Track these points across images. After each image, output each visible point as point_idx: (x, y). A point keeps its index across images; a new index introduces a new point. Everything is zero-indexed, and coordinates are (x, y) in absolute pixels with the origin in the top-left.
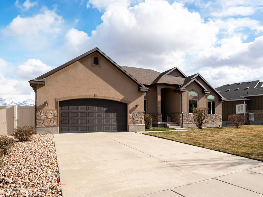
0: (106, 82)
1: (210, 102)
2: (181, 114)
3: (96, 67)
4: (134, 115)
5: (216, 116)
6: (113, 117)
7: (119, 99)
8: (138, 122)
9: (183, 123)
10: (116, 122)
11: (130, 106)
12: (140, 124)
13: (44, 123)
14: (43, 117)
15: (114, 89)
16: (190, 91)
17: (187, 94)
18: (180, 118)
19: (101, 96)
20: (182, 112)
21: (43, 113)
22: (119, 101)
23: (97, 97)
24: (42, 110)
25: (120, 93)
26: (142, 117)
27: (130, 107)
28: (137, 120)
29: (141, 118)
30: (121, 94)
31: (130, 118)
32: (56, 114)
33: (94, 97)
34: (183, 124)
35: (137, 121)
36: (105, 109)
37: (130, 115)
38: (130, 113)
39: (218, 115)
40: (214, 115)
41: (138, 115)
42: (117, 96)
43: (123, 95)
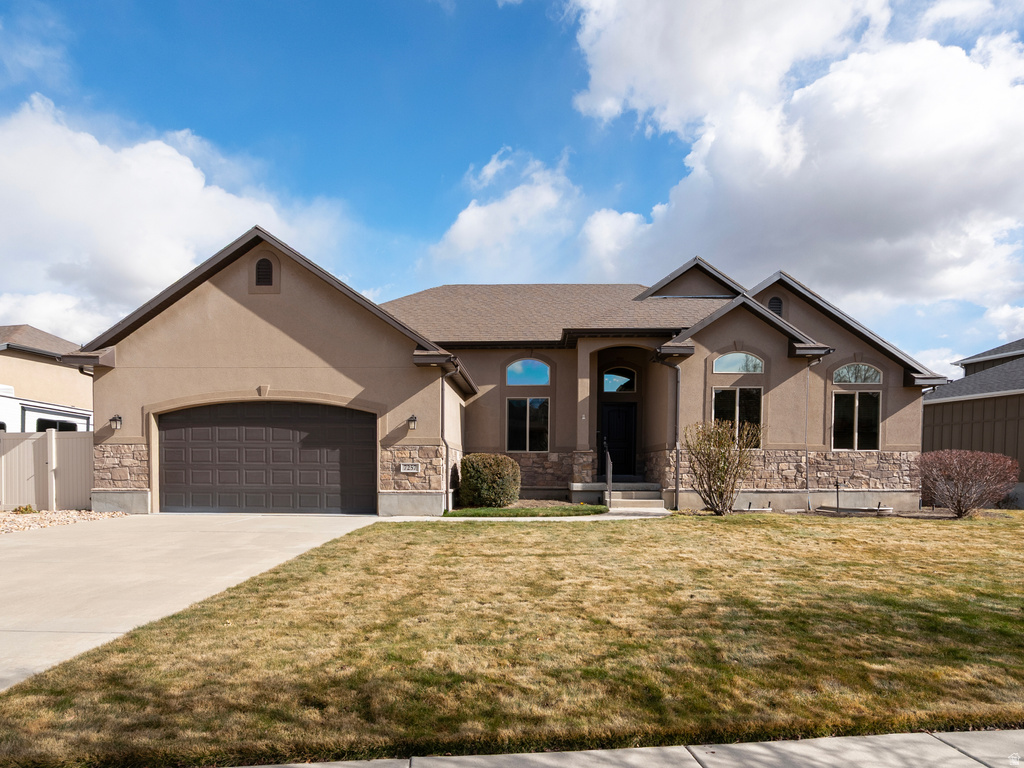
0: (299, 342)
1: (852, 397)
2: (671, 450)
3: (265, 295)
4: (400, 455)
5: (882, 458)
6: (327, 463)
7: (343, 399)
8: (415, 480)
9: (677, 485)
10: (338, 478)
11: (384, 422)
12: (423, 488)
13: (114, 480)
14: (109, 462)
15: (327, 365)
16: (723, 351)
17: (708, 365)
18: (667, 469)
19: (280, 393)
20: (676, 441)
21: (109, 450)
22: (344, 404)
23: (266, 396)
24: (107, 441)
25: (349, 376)
26: (431, 463)
27: (384, 428)
28: (413, 474)
29: (429, 466)
30: (350, 382)
31: (383, 468)
32: (146, 452)
33: (255, 397)
34: (676, 491)
35: (412, 478)
36: (300, 435)
37: (383, 455)
38: (384, 447)
39: (896, 454)
40: (871, 456)
41: (415, 454)
42: (338, 389)
43: (359, 381)
